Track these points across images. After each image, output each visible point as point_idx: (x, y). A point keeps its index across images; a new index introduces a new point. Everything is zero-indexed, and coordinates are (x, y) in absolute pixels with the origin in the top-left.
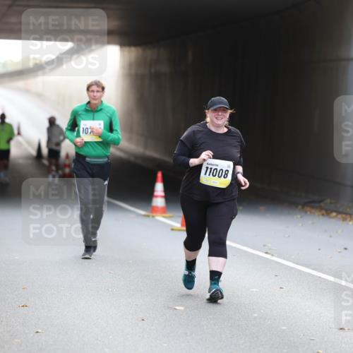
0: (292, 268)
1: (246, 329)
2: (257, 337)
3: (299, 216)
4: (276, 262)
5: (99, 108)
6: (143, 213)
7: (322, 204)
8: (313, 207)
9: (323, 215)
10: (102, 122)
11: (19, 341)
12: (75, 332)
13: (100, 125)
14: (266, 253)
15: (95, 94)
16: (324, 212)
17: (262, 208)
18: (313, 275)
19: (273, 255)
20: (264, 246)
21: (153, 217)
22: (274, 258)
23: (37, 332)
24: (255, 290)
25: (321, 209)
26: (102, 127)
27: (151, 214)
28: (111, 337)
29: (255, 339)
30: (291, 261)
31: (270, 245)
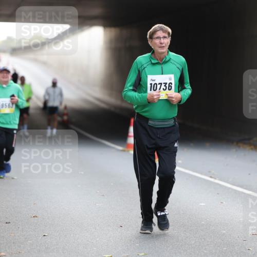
0: (230, 188)
1: (196, 233)
2: (204, 239)
3: (234, 150)
4: (218, 184)
5: (168, 59)
6: (120, 148)
7: (251, 141)
8: (245, 144)
9: (252, 149)
10: (172, 76)
11: (31, 242)
12: (72, 235)
13: (170, 79)
14: (211, 177)
15: (162, 41)
16: (252, 147)
17: (208, 144)
18: (245, 193)
19: (215, 179)
20: (209, 172)
21: (128, 151)
22: (217, 181)
23: (44, 236)
24: (202, 204)
25: (250, 144)
26: (173, 82)
27: (126, 149)
28: (97, 239)
29: (203, 240)
30: (228, 183)
31: (213, 172)
